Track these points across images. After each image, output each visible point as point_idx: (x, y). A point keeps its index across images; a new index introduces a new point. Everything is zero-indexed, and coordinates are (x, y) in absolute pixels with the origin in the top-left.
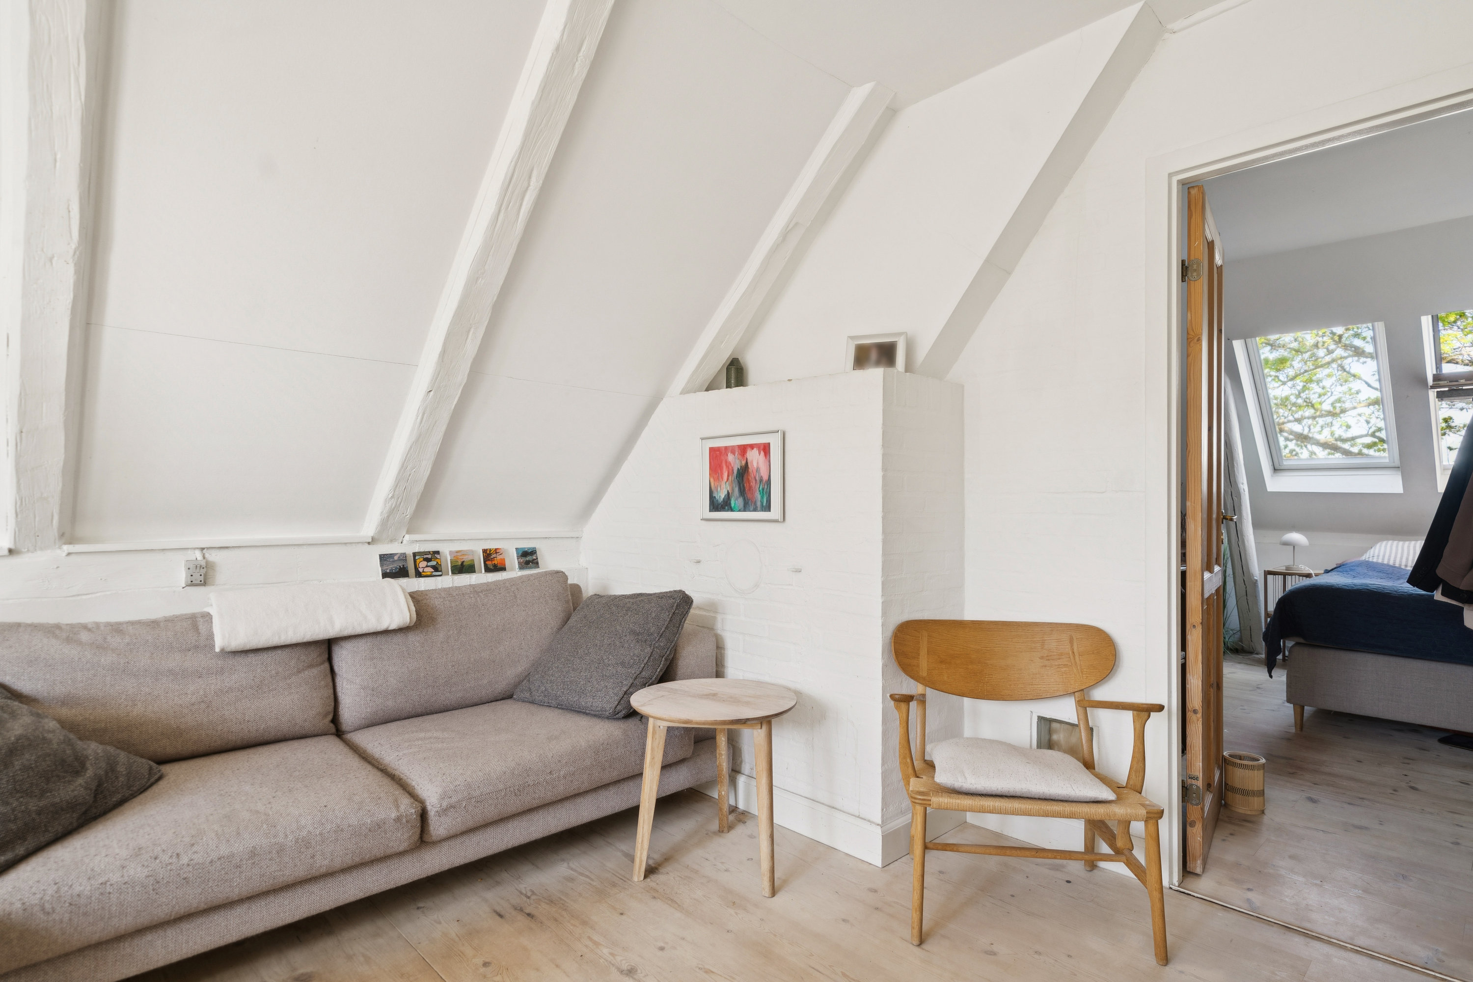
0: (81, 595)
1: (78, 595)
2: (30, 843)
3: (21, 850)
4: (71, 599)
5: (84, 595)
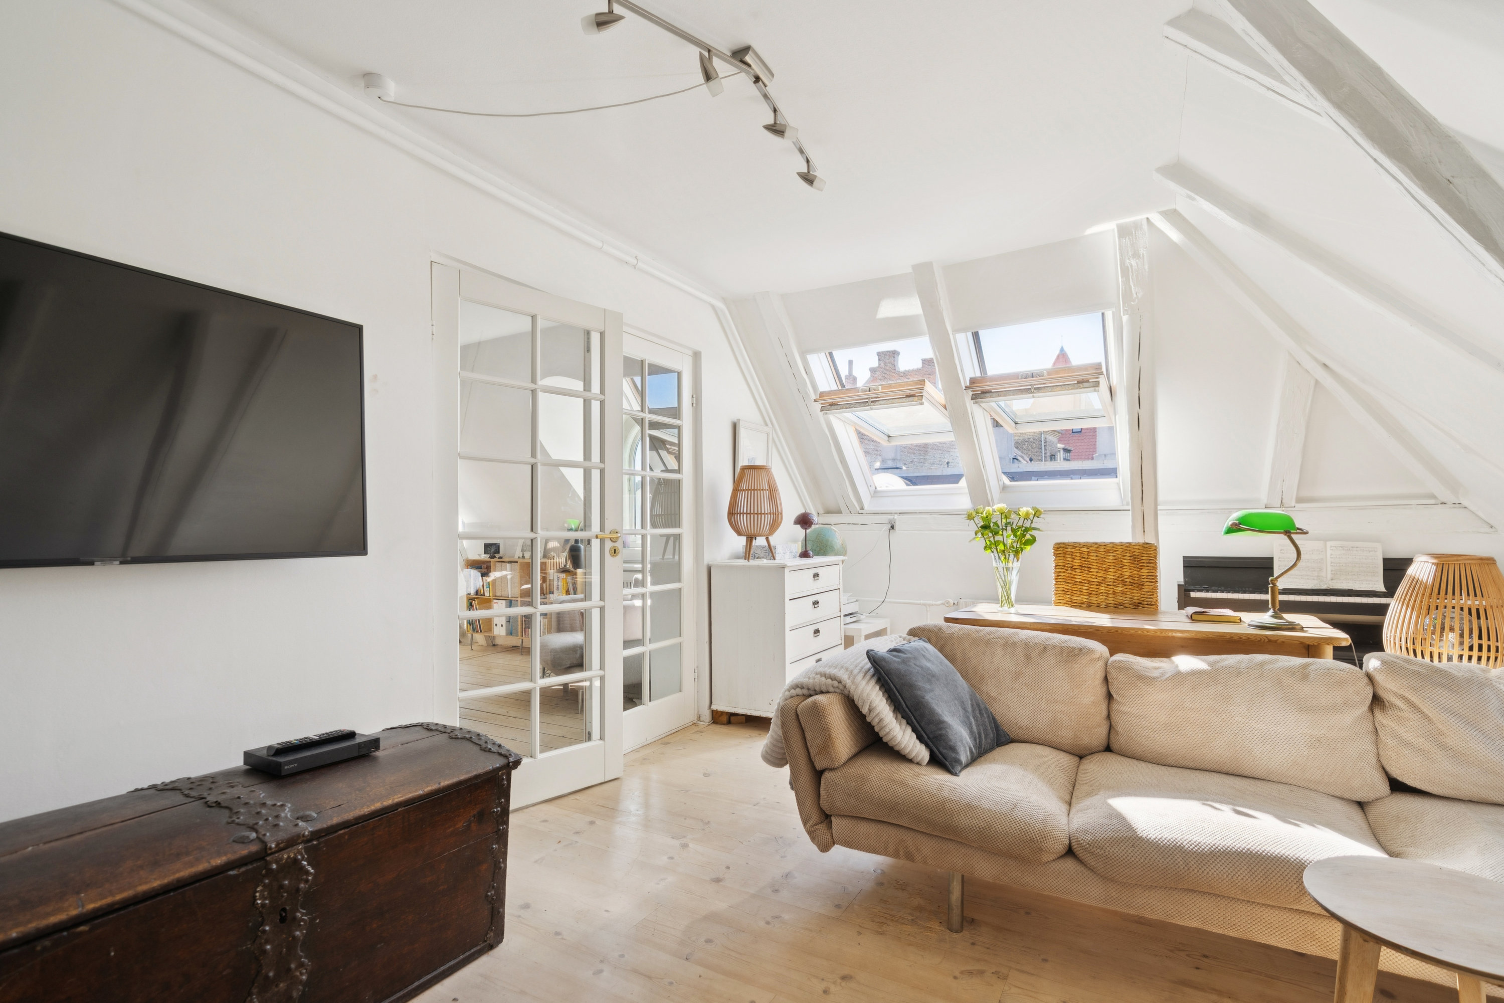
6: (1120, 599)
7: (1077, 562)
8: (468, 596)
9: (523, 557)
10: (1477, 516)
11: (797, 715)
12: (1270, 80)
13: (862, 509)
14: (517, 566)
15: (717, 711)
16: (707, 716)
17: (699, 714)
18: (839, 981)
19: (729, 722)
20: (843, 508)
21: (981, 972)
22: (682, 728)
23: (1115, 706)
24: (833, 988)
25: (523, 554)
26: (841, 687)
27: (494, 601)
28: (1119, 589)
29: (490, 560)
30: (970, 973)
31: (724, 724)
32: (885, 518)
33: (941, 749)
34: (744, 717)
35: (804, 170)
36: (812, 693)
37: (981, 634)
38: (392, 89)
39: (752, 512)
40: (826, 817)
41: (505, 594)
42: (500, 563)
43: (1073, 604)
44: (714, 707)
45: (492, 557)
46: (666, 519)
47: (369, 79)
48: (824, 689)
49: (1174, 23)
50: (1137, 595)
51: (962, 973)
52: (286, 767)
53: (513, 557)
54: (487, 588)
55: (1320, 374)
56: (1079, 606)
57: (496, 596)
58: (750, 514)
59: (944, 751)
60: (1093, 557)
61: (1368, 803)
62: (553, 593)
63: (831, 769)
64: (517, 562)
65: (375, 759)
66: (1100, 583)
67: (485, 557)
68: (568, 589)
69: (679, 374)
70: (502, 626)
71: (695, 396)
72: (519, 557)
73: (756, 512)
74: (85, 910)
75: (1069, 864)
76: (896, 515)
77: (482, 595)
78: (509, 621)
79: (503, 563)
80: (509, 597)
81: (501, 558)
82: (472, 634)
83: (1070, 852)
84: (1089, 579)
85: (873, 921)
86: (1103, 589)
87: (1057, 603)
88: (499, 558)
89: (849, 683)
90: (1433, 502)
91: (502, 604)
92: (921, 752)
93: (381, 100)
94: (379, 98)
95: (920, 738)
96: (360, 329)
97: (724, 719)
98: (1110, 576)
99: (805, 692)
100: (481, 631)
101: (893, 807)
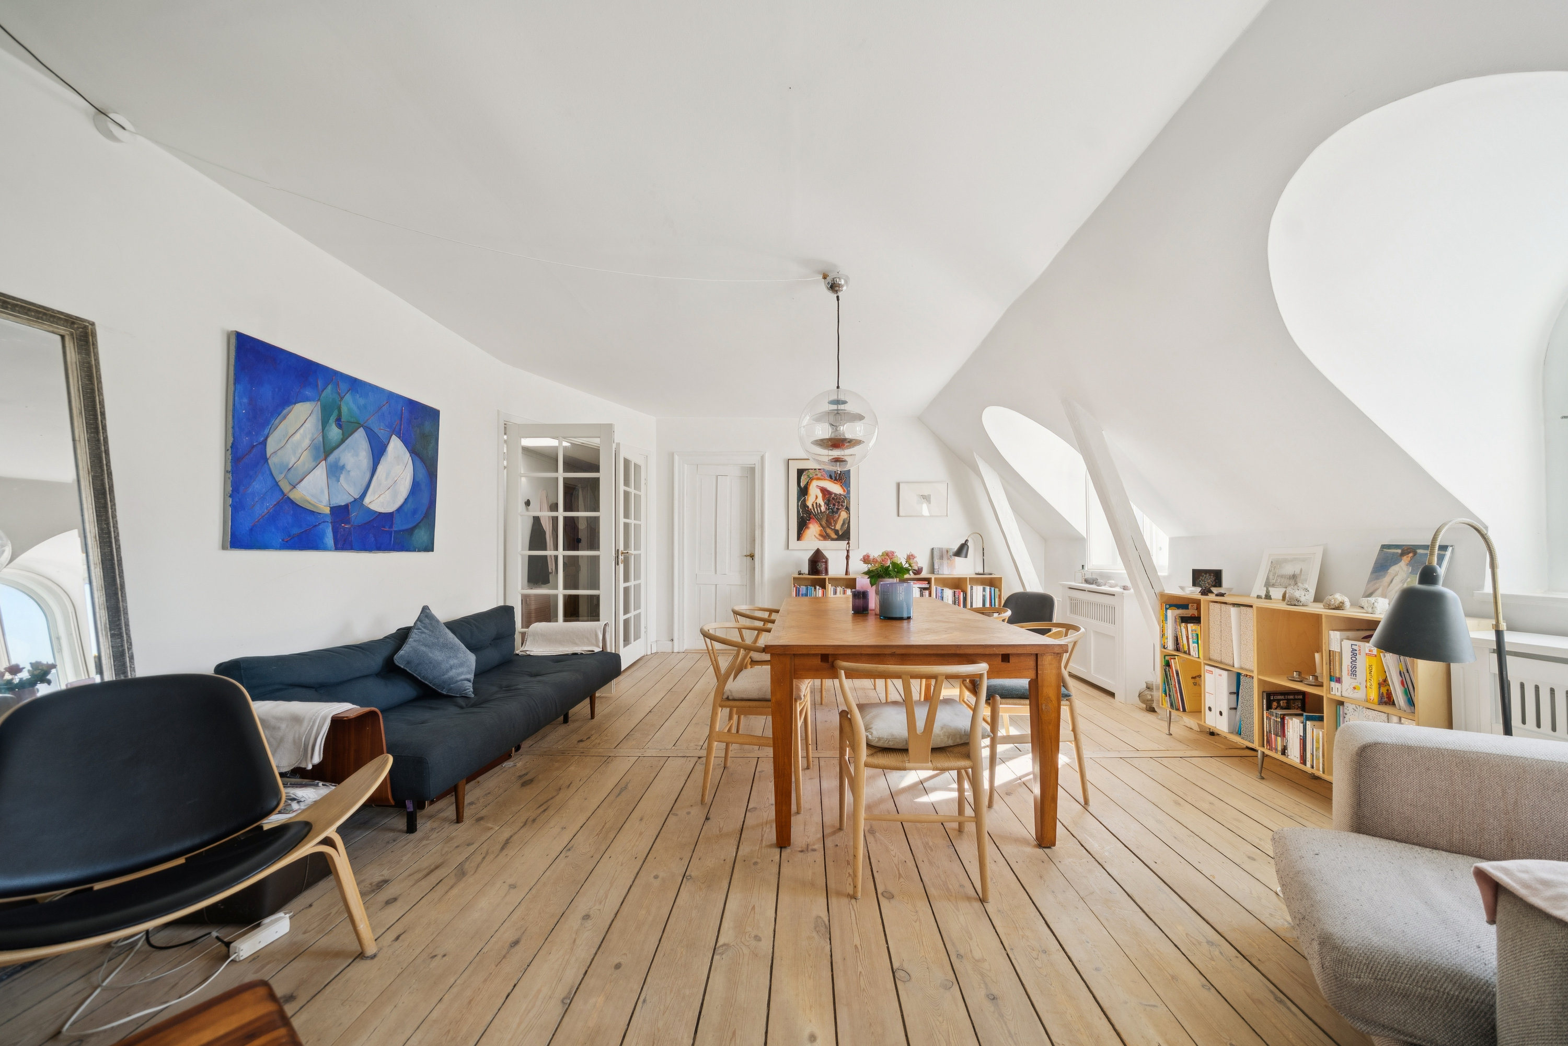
8: (1163, 650)
9: (1268, 597)
14: (1251, 614)
25: (1268, 592)
27: (1207, 668)
29: (1199, 597)
41: (1227, 660)
42: (1218, 605)
45: (1205, 592)
53: (1249, 596)
54: (1193, 643)
57: (1210, 659)
62: (1339, 680)
64: (1251, 606)
67: (1193, 592)
68: (1385, 680)
70: (1221, 713)
72: (1259, 597)
77: (1185, 652)
78: (1235, 709)
79: (1223, 605)
80: (1236, 665)
81: (1222, 595)
82: (1170, 712)
88: (1217, 595)
91: (1220, 675)
100: (1184, 710)
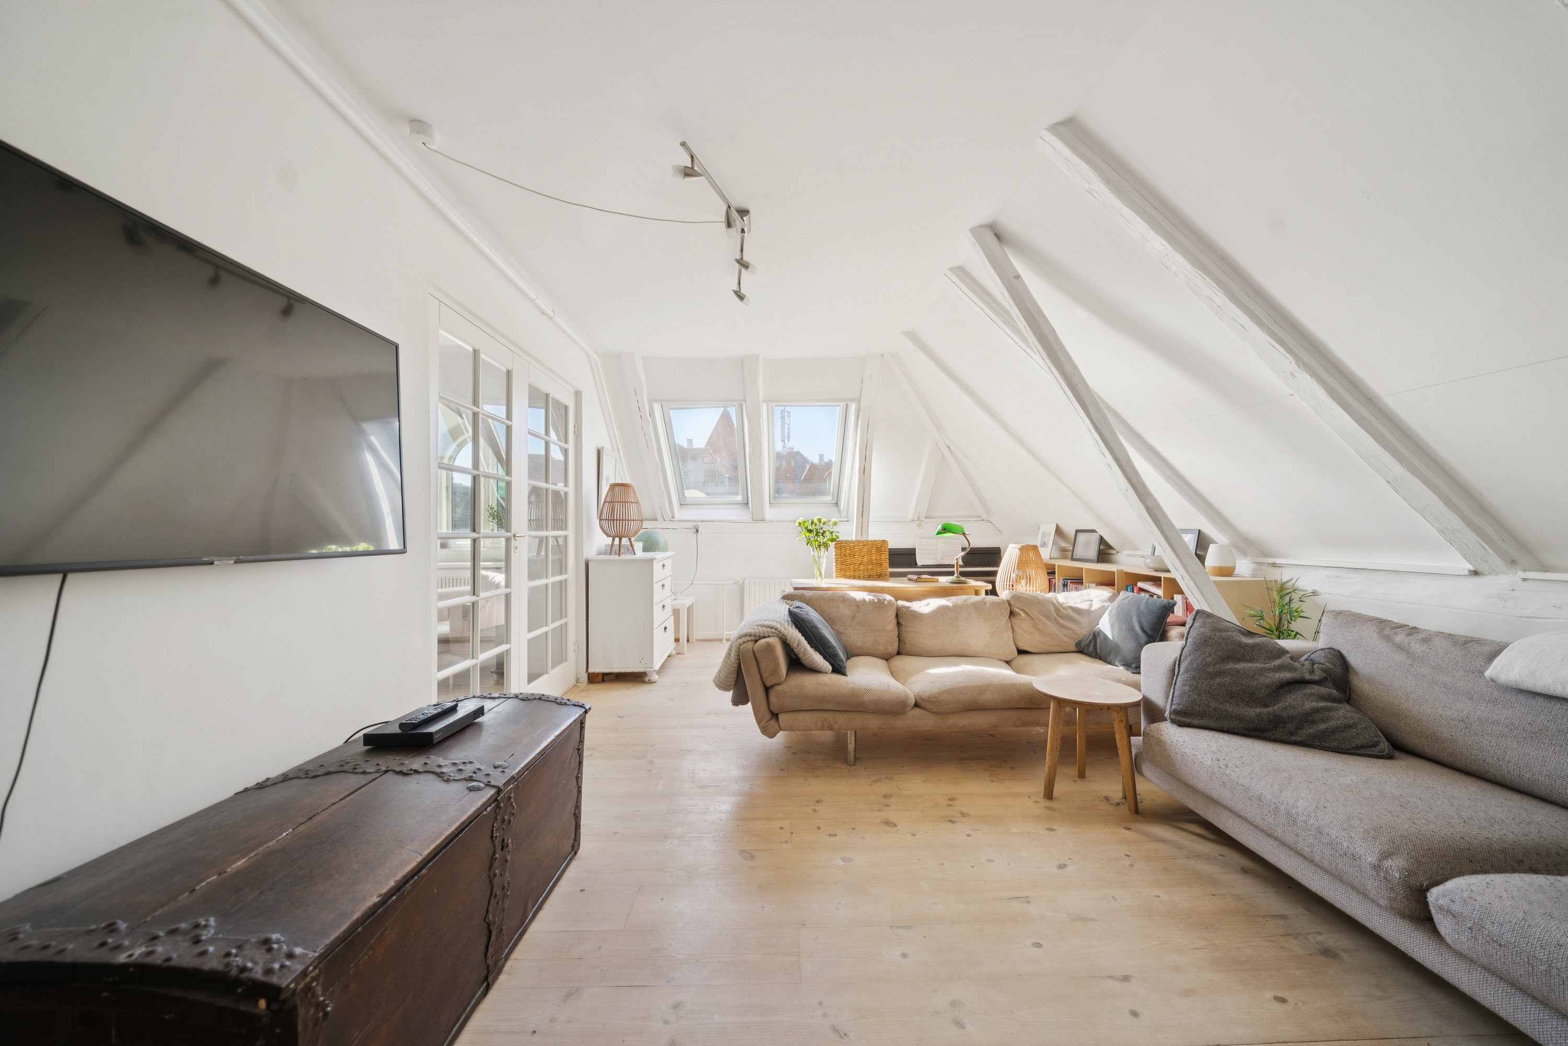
0: (1534, 618)
1: (1531, 617)
2: (1204, 722)
3: (1196, 722)
4: (1524, 619)
5: (1536, 618)
6: (871, 573)
7: (848, 551)
10: (995, 526)
11: (754, 653)
12: (990, 312)
13: (673, 517)
15: (594, 674)
16: (584, 677)
17: (578, 677)
18: (817, 804)
19: (603, 681)
20: (659, 517)
21: (880, 779)
22: (568, 689)
23: (904, 629)
24: (817, 808)
26: (778, 633)
28: (870, 567)
30: (875, 781)
31: (600, 683)
32: (691, 525)
33: (838, 662)
34: (614, 675)
35: (736, 288)
36: (757, 638)
37: (828, 595)
38: (438, 140)
39: (618, 518)
40: (775, 715)
43: (846, 577)
44: (591, 670)
46: (537, 524)
47: (418, 125)
48: (766, 635)
49: (952, 270)
50: (879, 570)
51: (871, 782)
52: (436, 737)
55: (945, 451)
56: (849, 577)
58: (620, 520)
59: (839, 663)
60: (856, 549)
61: (1009, 661)
63: (778, 684)
65: (480, 725)
66: (860, 564)
69: (566, 407)
71: (576, 426)
73: (621, 519)
74: (424, 856)
75: (917, 711)
76: (699, 522)
83: (916, 705)
84: (854, 562)
85: (807, 772)
86: (862, 567)
87: (837, 577)
89: (783, 630)
90: (979, 519)
92: (827, 666)
93: (426, 146)
94: (424, 144)
95: (825, 658)
96: (396, 347)
97: (600, 678)
98: (865, 560)
99: (753, 638)
101: (823, 699)
